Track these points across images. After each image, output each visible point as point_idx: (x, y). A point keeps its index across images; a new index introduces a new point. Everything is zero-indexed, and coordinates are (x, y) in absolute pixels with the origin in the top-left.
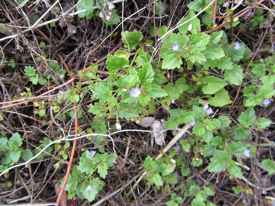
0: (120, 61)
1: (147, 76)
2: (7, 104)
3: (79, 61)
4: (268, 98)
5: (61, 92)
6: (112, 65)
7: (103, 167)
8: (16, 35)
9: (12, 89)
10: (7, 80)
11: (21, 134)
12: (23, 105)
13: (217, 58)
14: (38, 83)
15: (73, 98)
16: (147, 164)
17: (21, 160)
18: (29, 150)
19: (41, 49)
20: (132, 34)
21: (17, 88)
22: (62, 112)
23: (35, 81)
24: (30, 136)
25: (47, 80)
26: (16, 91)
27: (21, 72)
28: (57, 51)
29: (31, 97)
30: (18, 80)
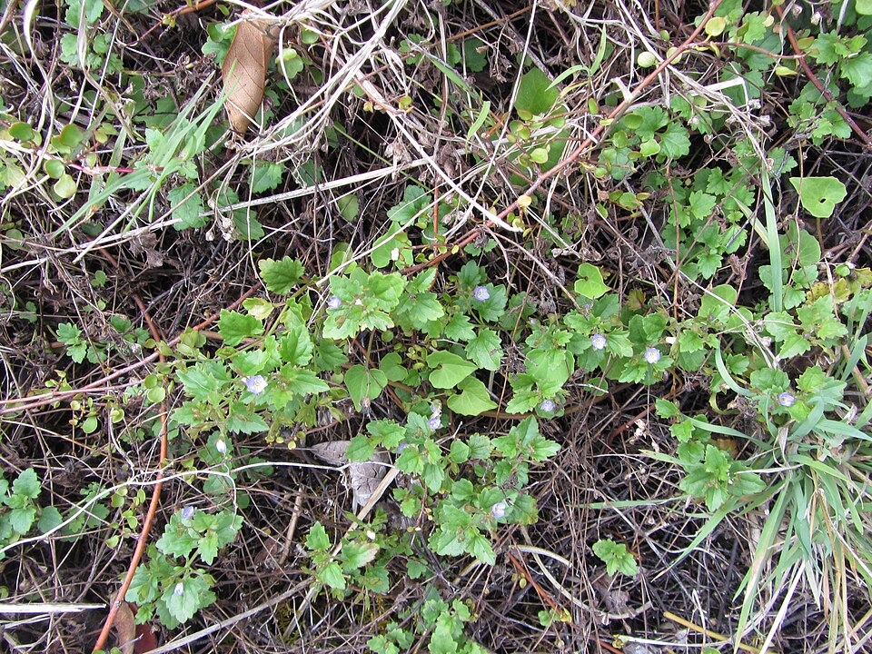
0: (246, 322)
1: (298, 350)
2: (12, 405)
3: (180, 312)
4: (549, 397)
5: (133, 381)
6: (231, 328)
7: (210, 542)
8: (43, 261)
9: (25, 370)
10: (16, 352)
11: (40, 473)
12: (48, 407)
13: (431, 319)
14: (85, 360)
15: (153, 393)
16: (315, 541)
17: (34, 530)
18: (53, 509)
19: (94, 289)
20: (281, 265)
21: (37, 369)
22: (132, 425)
23: (78, 356)
24: (58, 478)
25: (106, 352)
26: (34, 376)
27: (48, 333)
28: (130, 291)
29: (66, 390)
30: (40, 352)
